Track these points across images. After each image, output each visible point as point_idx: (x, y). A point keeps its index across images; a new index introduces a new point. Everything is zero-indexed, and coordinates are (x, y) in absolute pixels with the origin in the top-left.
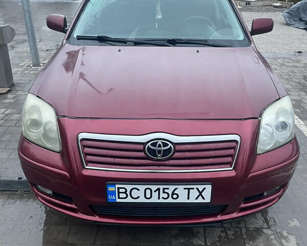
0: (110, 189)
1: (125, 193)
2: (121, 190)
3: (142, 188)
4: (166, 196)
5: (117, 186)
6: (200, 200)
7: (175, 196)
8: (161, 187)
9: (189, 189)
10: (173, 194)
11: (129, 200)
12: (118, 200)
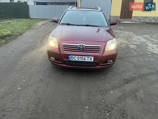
0: (69, 57)
1: (73, 58)
2: (72, 57)
3: (77, 57)
4: (82, 59)
5: (71, 56)
6: (91, 61)
7: (85, 59)
8: (82, 57)
9: (88, 58)
10: (84, 59)
11: (74, 60)
12: (71, 60)
